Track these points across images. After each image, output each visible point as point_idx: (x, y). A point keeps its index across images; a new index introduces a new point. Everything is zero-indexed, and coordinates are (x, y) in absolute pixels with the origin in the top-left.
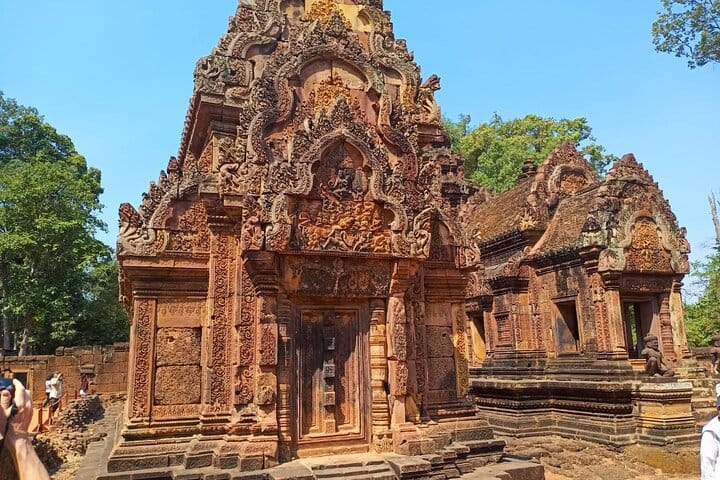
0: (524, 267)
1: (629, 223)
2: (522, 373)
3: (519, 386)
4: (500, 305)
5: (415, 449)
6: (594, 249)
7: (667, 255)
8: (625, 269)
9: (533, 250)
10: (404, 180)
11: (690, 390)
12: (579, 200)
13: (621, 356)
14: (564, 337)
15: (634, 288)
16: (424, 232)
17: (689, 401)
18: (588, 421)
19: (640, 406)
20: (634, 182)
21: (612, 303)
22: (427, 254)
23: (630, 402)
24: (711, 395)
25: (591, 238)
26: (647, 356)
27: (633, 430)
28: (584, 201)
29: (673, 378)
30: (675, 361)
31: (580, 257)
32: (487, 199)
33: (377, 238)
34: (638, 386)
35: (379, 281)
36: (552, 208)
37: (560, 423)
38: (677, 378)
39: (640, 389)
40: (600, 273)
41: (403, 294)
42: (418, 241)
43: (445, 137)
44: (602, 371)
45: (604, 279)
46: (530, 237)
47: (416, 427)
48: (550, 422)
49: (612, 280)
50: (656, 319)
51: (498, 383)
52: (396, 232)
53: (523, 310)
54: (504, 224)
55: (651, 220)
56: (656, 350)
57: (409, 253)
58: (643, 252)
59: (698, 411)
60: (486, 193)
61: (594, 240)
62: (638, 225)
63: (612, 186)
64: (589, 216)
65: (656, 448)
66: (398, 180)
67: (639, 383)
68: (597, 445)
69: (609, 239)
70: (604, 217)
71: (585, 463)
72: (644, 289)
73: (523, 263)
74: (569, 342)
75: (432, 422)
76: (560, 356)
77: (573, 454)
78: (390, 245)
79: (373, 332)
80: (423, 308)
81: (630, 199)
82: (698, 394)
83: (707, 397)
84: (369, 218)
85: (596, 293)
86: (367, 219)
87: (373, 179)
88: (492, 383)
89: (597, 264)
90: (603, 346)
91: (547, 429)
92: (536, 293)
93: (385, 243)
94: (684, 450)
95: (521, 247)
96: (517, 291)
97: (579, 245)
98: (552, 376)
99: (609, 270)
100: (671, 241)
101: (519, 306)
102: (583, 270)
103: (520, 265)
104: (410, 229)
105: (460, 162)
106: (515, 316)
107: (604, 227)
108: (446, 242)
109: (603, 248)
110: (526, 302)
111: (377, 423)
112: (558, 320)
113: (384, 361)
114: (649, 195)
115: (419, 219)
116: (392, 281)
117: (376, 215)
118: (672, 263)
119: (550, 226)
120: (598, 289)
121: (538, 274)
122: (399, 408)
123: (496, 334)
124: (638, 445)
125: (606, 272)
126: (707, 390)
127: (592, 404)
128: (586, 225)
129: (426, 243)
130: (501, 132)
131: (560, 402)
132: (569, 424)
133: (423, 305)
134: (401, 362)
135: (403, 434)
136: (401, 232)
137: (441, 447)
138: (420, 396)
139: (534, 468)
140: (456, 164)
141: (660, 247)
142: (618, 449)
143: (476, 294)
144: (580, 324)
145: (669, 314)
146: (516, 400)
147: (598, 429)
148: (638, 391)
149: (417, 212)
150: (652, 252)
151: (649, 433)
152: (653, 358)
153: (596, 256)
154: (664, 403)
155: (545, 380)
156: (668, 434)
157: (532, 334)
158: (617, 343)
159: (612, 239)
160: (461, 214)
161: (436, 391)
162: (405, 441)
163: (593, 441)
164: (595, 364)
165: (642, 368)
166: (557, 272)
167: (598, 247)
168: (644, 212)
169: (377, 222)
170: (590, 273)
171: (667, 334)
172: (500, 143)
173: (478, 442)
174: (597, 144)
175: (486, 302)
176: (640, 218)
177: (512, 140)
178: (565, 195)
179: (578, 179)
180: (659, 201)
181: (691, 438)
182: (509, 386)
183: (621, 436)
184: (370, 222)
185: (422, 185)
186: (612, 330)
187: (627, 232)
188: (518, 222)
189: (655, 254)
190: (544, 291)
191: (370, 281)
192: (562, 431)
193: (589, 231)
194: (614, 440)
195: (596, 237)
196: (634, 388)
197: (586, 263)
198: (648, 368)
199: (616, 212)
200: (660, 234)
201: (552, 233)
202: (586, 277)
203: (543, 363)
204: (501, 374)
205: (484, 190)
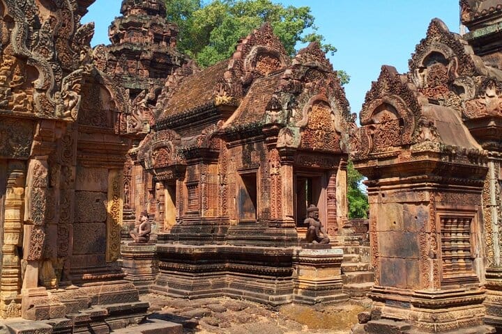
0: (216, 140)
1: (307, 106)
2: (203, 239)
3: (197, 251)
4: (192, 175)
5: (42, 313)
6: (275, 127)
7: (337, 136)
8: (300, 146)
9: (226, 124)
10: (56, 37)
11: (340, 256)
12: (270, 80)
13: (289, 225)
14: (245, 206)
15: (306, 164)
16: (75, 94)
17: (339, 266)
18: (255, 283)
19: (299, 269)
20: (316, 68)
21: (286, 177)
22: (75, 117)
23: (291, 266)
24: (360, 261)
25: (273, 116)
26: (308, 225)
27: (290, 291)
28: (273, 82)
29: (327, 245)
30: (337, 230)
31: (263, 133)
32: (194, 72)
33: (17, 95)
34: (298, 252)
35: (18, 141)
36: (246, 86)
37: (232, 285)
38: (331, 245)
39: (301, 254)
40: (278, 149)
41: (46, 157)
42: (66, 103)
43: (161, 5)
44: (271, 237)
45: (281, 154)
46: (224, 111)
47: (49, 292)
48: (223, 285)
49: (288, 155)
50: (324, 193)
51: (180, 248)
52: (39, 90)
53: (212, 180)
54: (203, 98)
55: (327, 104)
56: (317, 220)
57: (53, 114)
58: (316, 132)
59: (347, 274)
60: (194, 66)
61: (275, 118)
62: (315, 108)
63: (296, 70)
64: (274, 96)
65: (307, 307)
66: (45, 36)
67: (299, 248)
68: (257, 305)
69: (288, 118)
70: (286, 98)
71: (242, 321)
72: (315, 165)
73: (215, 135)
74: (249, 211)
75: (73, 286)
76: (241, 223)
77: (235, 313)
78: (33, 104)
79: (9, 195)
80: (74, 173)
81: (310, 84)
82: (349, 260)
83: (356, 262)
84: (9, 72)
85: (273, 166)
86: (5, 74)
87: (15, 31)
88: (174, 248)
89: (276, 140)
90: (274, 215)
91: (220, 291)
92: (225, 164)
93: (27, 102)
94: (329, 308)
95: (215, 121)
96: (208, 162)
97: (262, 122)
98: (232, 242)
99: (285, 147)
100: (342, 124)
101: (208, 176)
102: (264, 146)
103: (213, 137)
104: (57, 88)
105: (174, 33)
106: (203, 185)
107: (285, 107)
108: (107, 107)
109: (282, 126)
110: (215, 173)
111: (5, 288)
112: (242, 191)
113: (18, 225)
114: (328, 81)
115: (69, 80)
116: (34, 143)
117: (17, 70)
118: (341, 143)
119: (243, 103)
120: (275, 163)
121: (228, 147)
122: (31, 273)
123: (186, 202)
124: (293, 304)
125: (282, 148)
126: (357, 256)
127: (259, 268)
128: (270, 104)
129: (74, 105)
130: (233, 11)
131: (234, 266)
132: (239, 287)
133: (73, 169)
134: (37, 227)
135: (31, 299)
136: (45, 91)
137: (75, 310)
138: (61, 260)
139: (173, 328)
140: (169, 34)
141: (332, 129)
142: (274, 308)
143: (171, 163)
144: (259, 194)
145: (335, 189)
146: (193, 264)
147: (261, 290)
148: (298, 256)
149: (66, 72)
150: (325, 133)
151: (304, 294)
152: (312, 227)
153: (276, 133)
154: (318, 267)
155: (225, 245)
156: (318, 295)
157: (218, 202)
158: (286, 212)
159: (291, 119)
160: (167, 84)
161: (83, 256)
162: (32, 306)
163: (256, 301)
164: (267, 231)
165: (303, 236)
166: (243, 145)
167: (278, 125)
168: (321, 96)
169: (18, 77)
170: (270, 148)
171: (332, 207)
172: (233, 21)
173: (121, 304)
174: (318, 33)
175: (179, 171)
176: (317, 102)
177: (242, 20)
178: (258, 75)
179: (273, 61)
180: (336, 87)
181: (336, 298)
182: (188, 252)
183: (280, 296)
184: (10, 77)
185: (79, 44)
186: (284, 200)
187: (304, 114)
188: (214, 97)
189: (327, 135)
190: (231, 163)
191: (7, 141)
192: (231, 292)
193: (271, 110)
194: (273, 300)
195: (277, 116)
196: (295, 253)
197: (267, 139)
198: (308, 236)
199: (297, 94)
200: (333, 117)
201: (243, 110)
202: (267, 152)
203: (224, 230)
204: (186, 239)
205: (191, 63)
